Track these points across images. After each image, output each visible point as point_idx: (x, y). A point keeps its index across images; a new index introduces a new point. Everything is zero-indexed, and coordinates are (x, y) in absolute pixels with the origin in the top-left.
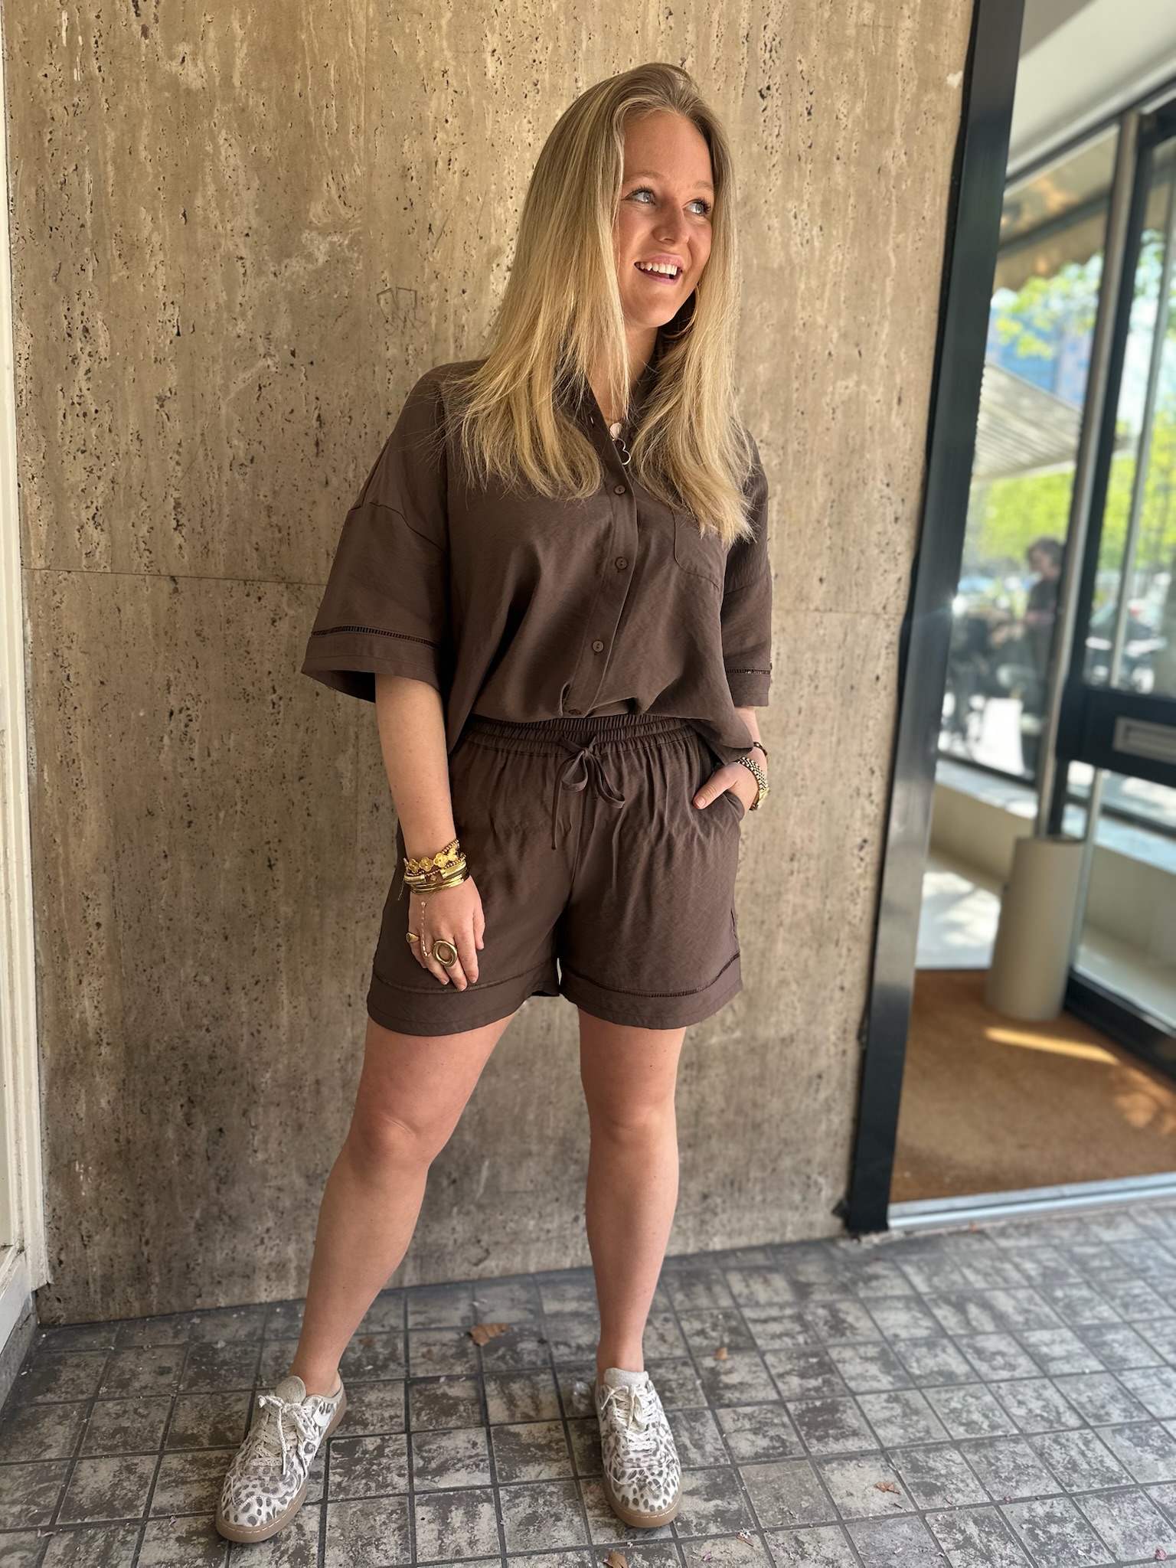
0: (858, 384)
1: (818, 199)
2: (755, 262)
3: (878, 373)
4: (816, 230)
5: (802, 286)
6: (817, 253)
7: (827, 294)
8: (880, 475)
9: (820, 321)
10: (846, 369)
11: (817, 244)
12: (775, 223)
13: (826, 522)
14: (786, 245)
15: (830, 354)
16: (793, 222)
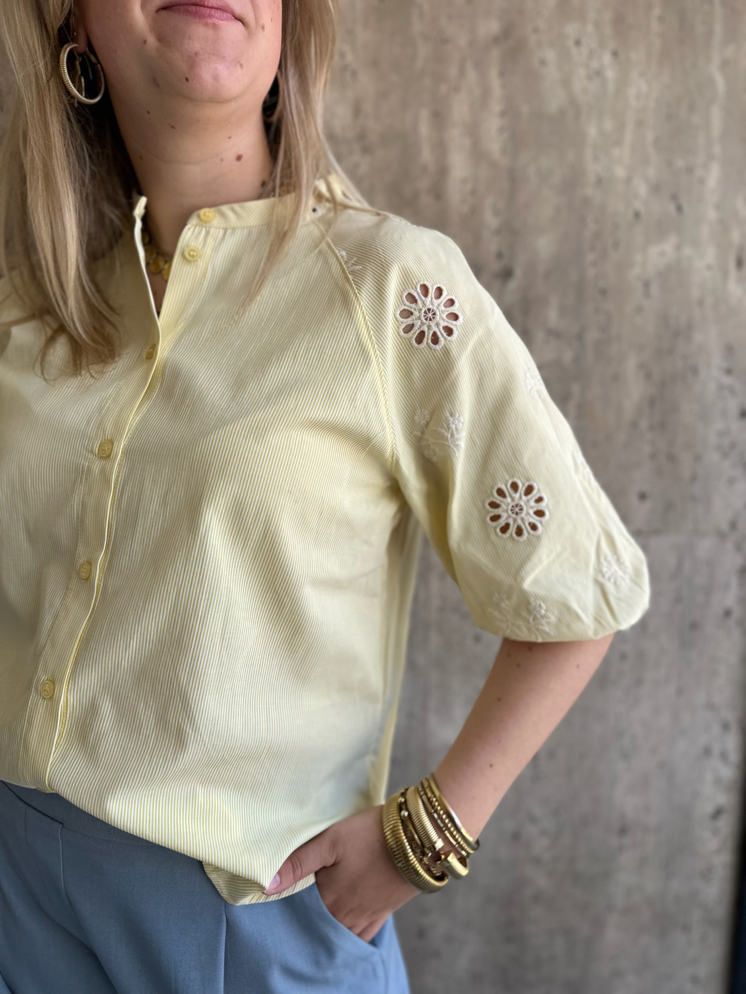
0: (678, 248)
1: (608, 16)
2: (525, 109)
3: (705, 231)
4: (607, 58)
5: (592, 131)
6: (611, 87)
7: (629, 136)
8: (717, 360)
9: (620, 172)
10: (660, 230)
11: (610, 74)
12: (550, 55)
13: (644, 424)
14: (566, 82)
15: (637, 215)
16: (574, 50)
